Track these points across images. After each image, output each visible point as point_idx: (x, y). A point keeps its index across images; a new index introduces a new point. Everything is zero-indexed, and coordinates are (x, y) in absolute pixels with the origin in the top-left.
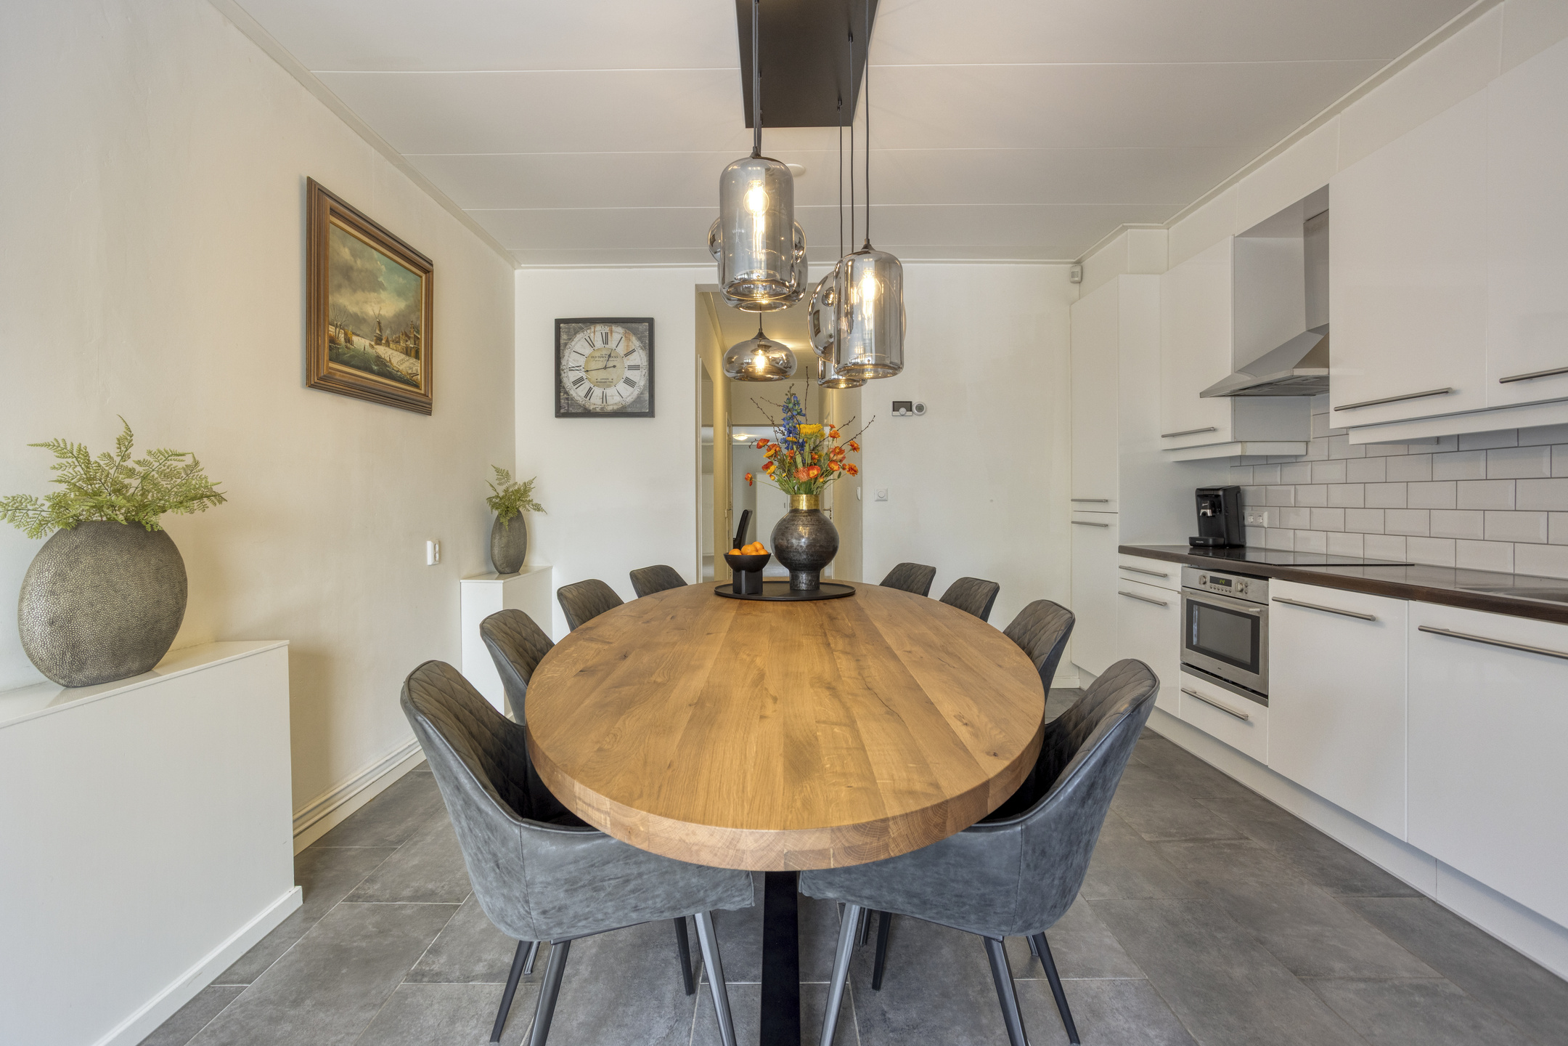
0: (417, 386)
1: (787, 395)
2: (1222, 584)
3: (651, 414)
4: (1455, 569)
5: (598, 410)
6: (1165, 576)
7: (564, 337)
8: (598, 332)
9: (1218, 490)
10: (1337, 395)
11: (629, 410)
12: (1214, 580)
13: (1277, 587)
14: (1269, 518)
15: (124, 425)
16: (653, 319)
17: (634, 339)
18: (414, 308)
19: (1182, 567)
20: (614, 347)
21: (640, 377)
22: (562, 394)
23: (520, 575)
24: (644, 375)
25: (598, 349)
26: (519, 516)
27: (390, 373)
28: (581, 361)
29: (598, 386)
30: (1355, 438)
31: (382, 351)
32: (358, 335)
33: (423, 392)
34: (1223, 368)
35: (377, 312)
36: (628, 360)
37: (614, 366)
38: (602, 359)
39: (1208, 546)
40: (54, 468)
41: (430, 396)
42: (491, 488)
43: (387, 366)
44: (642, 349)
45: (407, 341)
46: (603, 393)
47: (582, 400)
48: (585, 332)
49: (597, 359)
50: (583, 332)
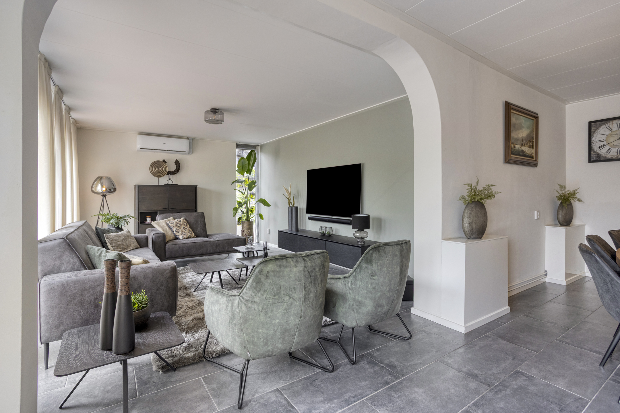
0: (533, 158)
5: (614, 158)
7: (593, 129)
8: (615, 123)
15: (477, 179)
18: (532, 132)
22: (592, 153)
23: (570, 226)
25: (614, 131)
26: (571, 204)
27: (525, 155)
28: (604, 138)
29: (614, 147)
31: (523, 148)
32: (517, 145)
33: (534, 159)
35: (522, 136)
38: (617, 135)
40: (467, 189)
41: (537, 161)
42: (557, 192)
43: (524, 153)
45: (530, 143)
46: (618, 150)
47: (604, 155)
48: (607, 125)
49: (614, 135)
50: (605, 125)
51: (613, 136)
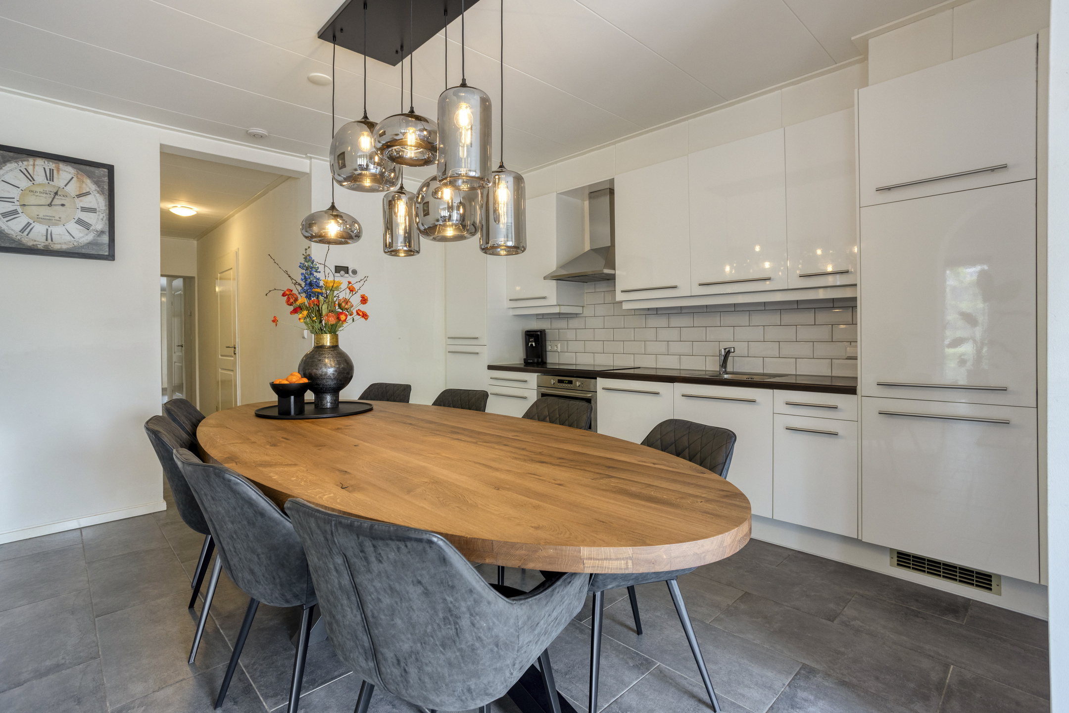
1: (303, 255)
2: (566, 383)
3: (111, 257)
4: (656, 368)
5: (40, 247)
6: (526, 381)
8: (39, 167)
9: (538, 331)
10: (620, 285)
11: (84, 251)
12: (560, 381)
13: (601, 382)
14: (561, 347)
16: (113, 166)
17: (88, 181)
19: (537, 376)
20: (62, 185)
21: (98, 222)
24: (102, 219)
25: (39, 184)
28: (15, 193)
29: (40, 222)
30: (625, 306)
34: (552, 264)
36: (81, 201)
37: (63, 205)
38: (44, 195)
39: (535, 363)
44: (98, 192)
46: (47, 230)
47: (15, 235)
48: (20, 163)
49: (38, 194)
50: (16, 162)
51: (36, 194)
